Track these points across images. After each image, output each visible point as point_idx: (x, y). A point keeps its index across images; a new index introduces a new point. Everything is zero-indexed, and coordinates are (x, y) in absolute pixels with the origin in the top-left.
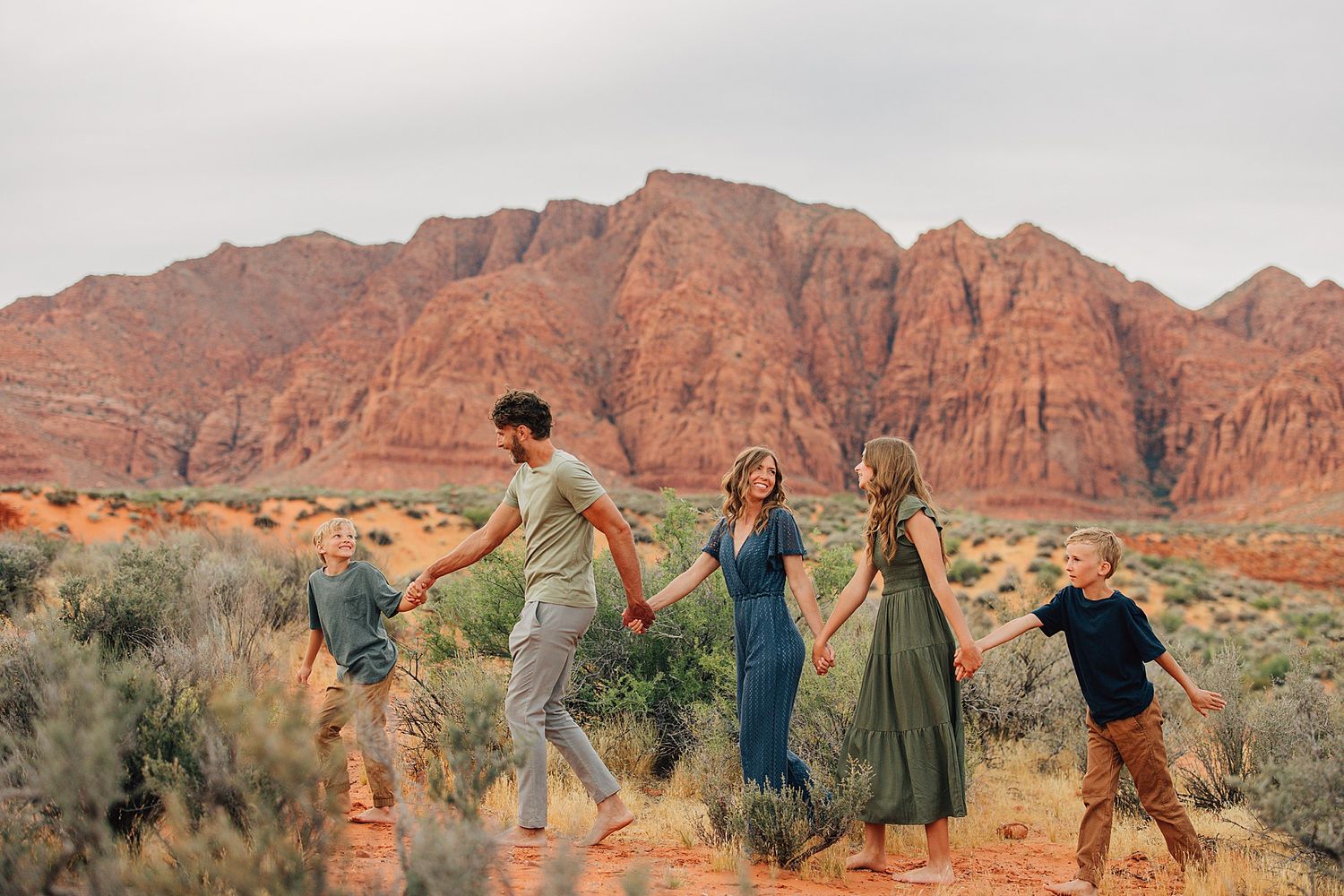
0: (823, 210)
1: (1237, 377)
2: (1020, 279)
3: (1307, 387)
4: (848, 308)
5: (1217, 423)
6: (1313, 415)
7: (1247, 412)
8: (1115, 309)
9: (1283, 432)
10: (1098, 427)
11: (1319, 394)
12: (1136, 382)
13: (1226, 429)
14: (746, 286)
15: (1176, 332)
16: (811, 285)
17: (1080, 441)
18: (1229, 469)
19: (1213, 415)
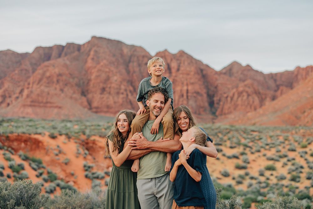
0: (133, 46)
1: (230, 86)
2: (180, 63)
3: (247, 89)
4: (140, 70)
5: (227, 97)
6: (249, 95)
7: (234, 95)
8: (202, 70)
9: (242, 100)
10: (199, 98)
11: (250, 90)
12: (207, 88)
13: (229, 99)
14: (116, 64)
15: (216, 76)
16: (131, 64)
17: (196, 101)
18: (229, 108)
19: (225, 95)
